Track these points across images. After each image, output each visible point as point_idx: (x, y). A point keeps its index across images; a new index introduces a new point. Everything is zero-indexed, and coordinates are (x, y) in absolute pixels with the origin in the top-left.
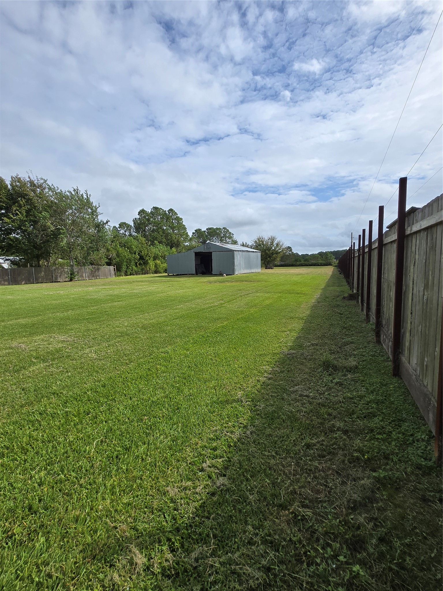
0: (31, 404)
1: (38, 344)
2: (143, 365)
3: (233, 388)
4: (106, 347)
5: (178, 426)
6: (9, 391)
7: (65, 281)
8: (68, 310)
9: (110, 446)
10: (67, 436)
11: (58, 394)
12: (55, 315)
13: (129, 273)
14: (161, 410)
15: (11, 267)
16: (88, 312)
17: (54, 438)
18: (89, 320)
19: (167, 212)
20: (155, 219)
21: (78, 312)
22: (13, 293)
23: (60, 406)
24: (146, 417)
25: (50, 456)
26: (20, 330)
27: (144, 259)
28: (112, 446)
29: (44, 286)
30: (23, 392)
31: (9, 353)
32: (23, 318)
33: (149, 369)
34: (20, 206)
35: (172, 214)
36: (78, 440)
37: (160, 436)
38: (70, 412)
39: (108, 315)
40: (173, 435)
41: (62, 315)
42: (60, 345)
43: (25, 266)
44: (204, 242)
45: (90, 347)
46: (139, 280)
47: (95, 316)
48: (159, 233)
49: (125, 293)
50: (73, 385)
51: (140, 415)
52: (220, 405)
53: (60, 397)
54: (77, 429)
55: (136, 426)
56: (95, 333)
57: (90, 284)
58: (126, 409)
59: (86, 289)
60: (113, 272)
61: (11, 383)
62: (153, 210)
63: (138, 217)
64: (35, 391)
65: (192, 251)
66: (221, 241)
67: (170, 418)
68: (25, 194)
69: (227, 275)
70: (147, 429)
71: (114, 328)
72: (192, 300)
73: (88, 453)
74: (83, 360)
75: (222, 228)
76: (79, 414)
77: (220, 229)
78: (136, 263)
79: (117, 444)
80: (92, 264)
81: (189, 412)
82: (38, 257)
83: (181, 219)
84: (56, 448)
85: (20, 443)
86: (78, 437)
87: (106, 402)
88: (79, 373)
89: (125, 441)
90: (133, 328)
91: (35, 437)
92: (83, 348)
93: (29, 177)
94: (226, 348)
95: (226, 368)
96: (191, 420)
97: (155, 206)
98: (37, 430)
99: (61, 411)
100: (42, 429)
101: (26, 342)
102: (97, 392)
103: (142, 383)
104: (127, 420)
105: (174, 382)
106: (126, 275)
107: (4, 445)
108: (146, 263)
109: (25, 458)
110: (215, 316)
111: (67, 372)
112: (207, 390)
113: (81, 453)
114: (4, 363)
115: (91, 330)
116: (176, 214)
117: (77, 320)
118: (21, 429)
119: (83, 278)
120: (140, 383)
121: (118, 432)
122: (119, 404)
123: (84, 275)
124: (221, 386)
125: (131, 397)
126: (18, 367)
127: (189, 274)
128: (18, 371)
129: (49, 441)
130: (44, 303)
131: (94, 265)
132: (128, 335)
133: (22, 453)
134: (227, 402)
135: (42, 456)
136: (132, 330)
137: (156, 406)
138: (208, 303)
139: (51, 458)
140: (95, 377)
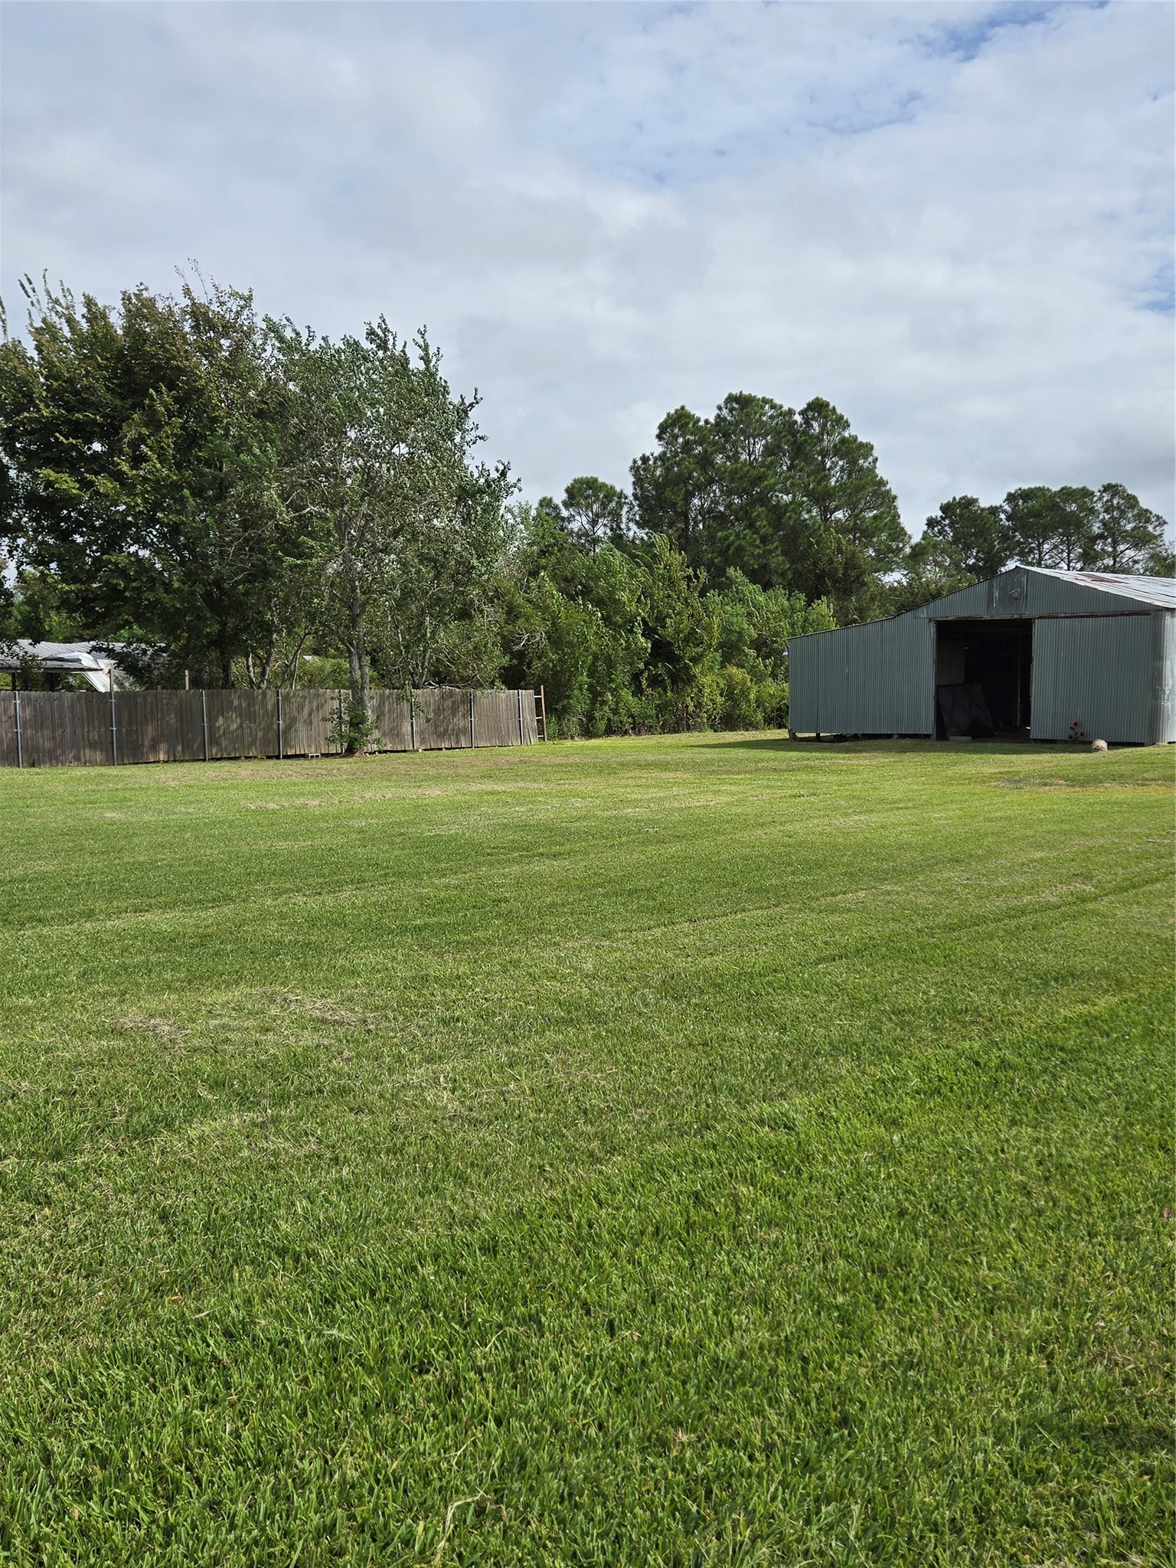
0: (190, 1284)
1: (223, 1027)
2: (670, 1172)
3: (1154, 1368)
4: (501, 1067)
5: (845, 1513)
6: (110, 1216)
7: (327, 755)
8: (340, 886)
9: (517, 1543)
10: (333, 1455)
11: (297, 1260)
12: (286, 904)
13: (602, 726)
14: (759, 1412)
15: (120, 684)
16: (421, 899)
17: (280, 1452)
18: (425, 934)
19: (798, 418)
20: (735, 458)
21: (380, 894)
22: (125, 799)
23: (305, 1312)
24: (686, 1431)
25: (263, 1530)
26: (153, 958)
27: (674, 659)
28: (526, 1541)
29: (244, 773)
30: (162, 1228)
31: (111, 1054)
32: (166, 907)
33: (696, 1195)
34: (154, 423)
35: (823, 427)
36: (378, 1481)
37: (753, 1541)
38: (348, 1345)
39: (508, 917)
40: (821, 1553)
41: (313, 904)
42: (309, 1039)
43: (173, 682)
44: (989, 569)
45: (429, 1060)
46: (650, 758)
47: (451, 920)
48: (751, 526)
49: (585, 818)
50: (358, 1224)
51: (657, 1420)
52: (1078, 1444)
53: (306, 1270)
54: (375, 1431)
55: (637, 1468)
56: (452, 994)
57: (432, 772)
58: (591, 1375)
59: (412, 793)
60: (529, 717)
61: (120, 1181)
62: (725, 412)
63: (656, 448)
64: (207, 1228)
65: (923, 613)
66: (1089, 559)
67: (806, 1463)
68: (178, 367)
69: (1112, 745)
70: (689, 1493)
71: (534, 979)
72: (915, 869)
73: (422, 1551)
74: (402, 1117)
75: (1095, 487)
76: (385, 1361)
77: (1085, 493)
78: (636, 677)
79: (550, 1538)
80: (440, 677)
81: (905, 1452)
82: (226, 645)
83: (868, 448)
84: (289, 1498)
85: (150, 1448)
86: (378, 1471)
87: (500, 1326)
88: (385, 1173)
89: (585, 1534)
90: (623, 987)
91: (207, 1433)
92: (400, 1058)
93: (187, 292)
94: (1109, 1140)
95: (1111, 1250)
96: (912, 1494)
97: (735, 392)
98: (214, 1402)
99: (309, 1337)
100: (232, 1405)
101: (176, 1013)
102: (463, 1272)
103: (665, 1260)
104: (593, 1431)
105: (822, 1278)
106: (588, 733)
107: (92, 1446)
108: (681, 678)
109: (167, 1519)
110: (1047, 961)
111: (336, 1160)
112: (1001, 1352)
113: (390, 1549)
114: (92, 1095)
115: (437, 979)
116: (841, 423)
117: (374, 931)
118: (154, 1388)
119: (402, 742)
120: (654, 1259)
121: (553, 1483)
122: (558, 1345)
123: (406, 728)
124: (1082, 1343)
125: (611, 1323)
126: (144, 1118)
127: (902, 736)
128: (144, 1134)
129: (259, 1463)
130: (245, 849)
131: (451, 682)
132: (597, 1018)
133: (155, 1492)
134: (1118, 1435)
135: (232, 1527)
136: (618, 994)
137: (733, 1389)
138: (1003, 889)
139: (271, 1542)
140: (454, 1200)
